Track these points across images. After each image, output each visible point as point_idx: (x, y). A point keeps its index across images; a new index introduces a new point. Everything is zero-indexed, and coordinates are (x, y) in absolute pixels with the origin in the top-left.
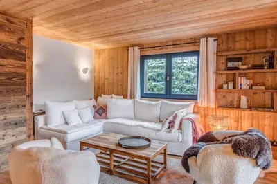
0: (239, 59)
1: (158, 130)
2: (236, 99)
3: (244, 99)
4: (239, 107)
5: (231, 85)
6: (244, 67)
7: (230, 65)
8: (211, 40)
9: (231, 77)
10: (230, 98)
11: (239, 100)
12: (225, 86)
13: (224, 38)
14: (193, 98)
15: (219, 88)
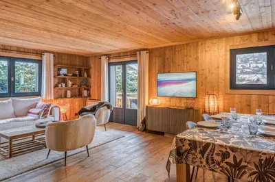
2: (63, 93)
3: (69, 92)
4: (66, 97)
5: (64, 85)
6: (70, 75)
8: (52, 55)
9: (61, 80)
10: (60, 92)
11: (66, 93)
12: (60, 85)
13: (58, 55)
14: (39, 94)
15: (56, 86)
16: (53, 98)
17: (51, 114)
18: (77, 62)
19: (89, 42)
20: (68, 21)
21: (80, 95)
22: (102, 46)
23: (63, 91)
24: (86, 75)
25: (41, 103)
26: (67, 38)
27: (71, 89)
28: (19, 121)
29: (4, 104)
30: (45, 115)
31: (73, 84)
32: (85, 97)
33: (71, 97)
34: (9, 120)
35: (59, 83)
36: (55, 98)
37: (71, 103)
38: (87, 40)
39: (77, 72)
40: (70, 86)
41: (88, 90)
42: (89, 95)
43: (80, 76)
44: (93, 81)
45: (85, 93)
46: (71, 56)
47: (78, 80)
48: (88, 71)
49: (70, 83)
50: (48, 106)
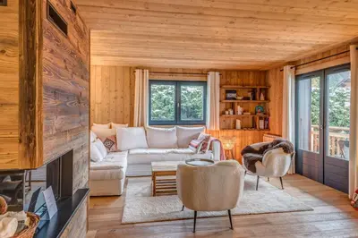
0: (235, 92)
1: (193, 154)
2: (232, 122)
3: (238, 122)
4: (235, 128)
5: (231, 112)
6: (240, 98)
7: (229, 95)
8: (217, 74)
9: (229, 106)
10: (228, 121)
11: (235, 123)
12: (227, 112)
13: (226, 73)
14: (203, 123)
15: (222, 113)
16: (218, 129)
17: (210, 149)
18: (251, 80)
19: (252, 46)
20: (200, 14)
21: (254, 126)
22: (277, 47)
23: (232, 120)
24: (262, 98)
25: (203, 134)
26: (218, 44)
27: (242, 118)
28: (176, 153)
29: (169, 132)
30: (203, 150)
31: (244, 111)
32: (260, 130)
33: (242, 128)
34: (169, 150)
35: (227, 110)
36: (223, 129)
37: (241, 136)
38: (245, 41)
39: (250, 95)
40: (239, 113)
41: (266, 119)
42: (267, 128)
43: (254, 98)
44: (272, 106)
45: (261, 124)
46: (241, 72)
47: (252, 105)
48: (266, 91)
49: (239, 109)
50: (207, 139)
